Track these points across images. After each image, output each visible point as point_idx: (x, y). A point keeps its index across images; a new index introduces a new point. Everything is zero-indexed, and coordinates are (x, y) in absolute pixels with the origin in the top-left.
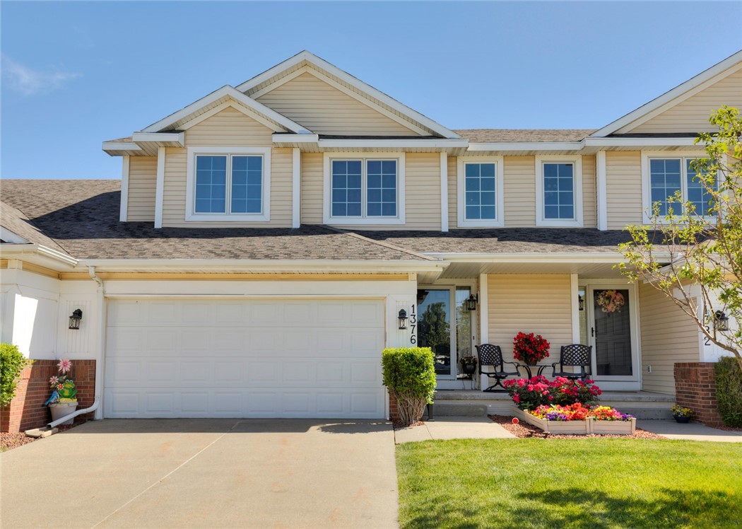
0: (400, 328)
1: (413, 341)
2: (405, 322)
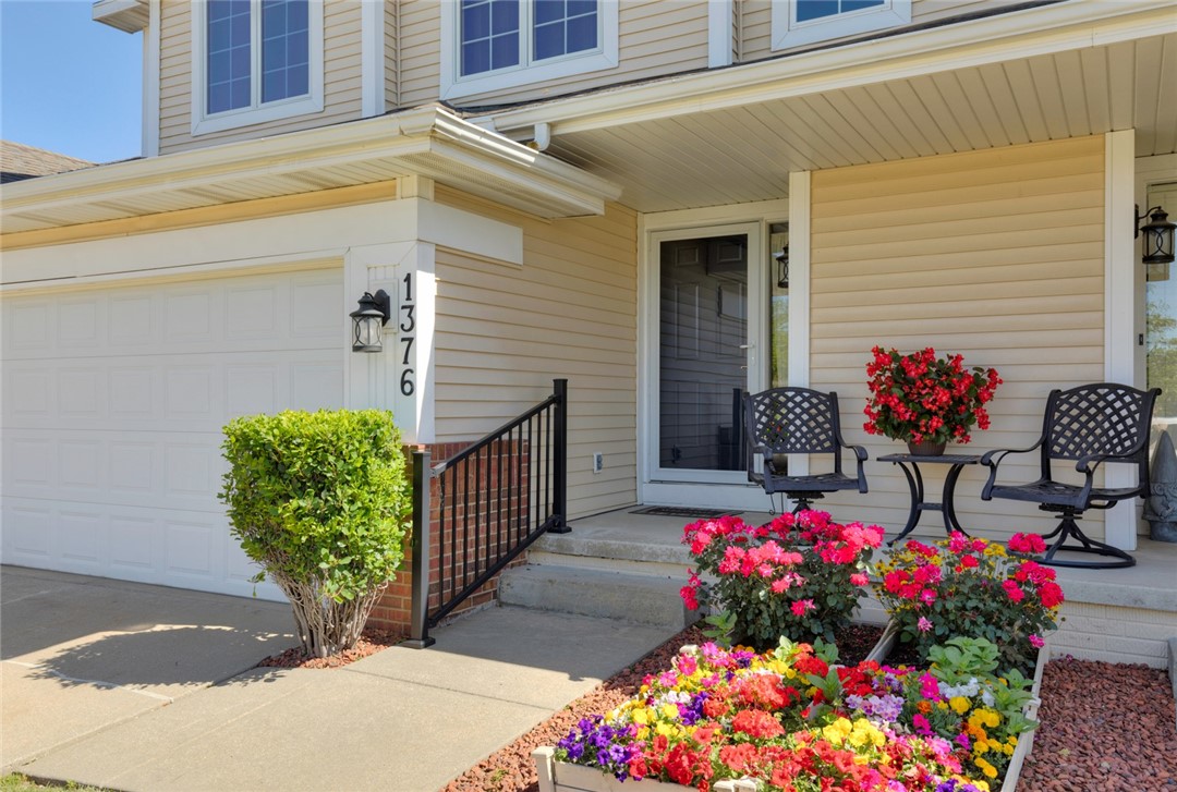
0: (357, 349)
1: (406, 385)
2: (372, 330)
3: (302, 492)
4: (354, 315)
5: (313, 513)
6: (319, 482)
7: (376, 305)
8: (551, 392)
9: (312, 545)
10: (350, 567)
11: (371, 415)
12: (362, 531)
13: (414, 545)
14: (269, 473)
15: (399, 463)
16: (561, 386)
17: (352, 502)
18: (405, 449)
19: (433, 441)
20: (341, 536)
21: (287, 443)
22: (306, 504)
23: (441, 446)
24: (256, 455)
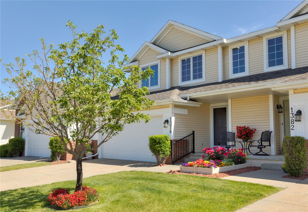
1: (171, 132)
2: (166, 125)
3: (158, 144)
4: (164, 123)
5: (159, 147)
6: (159, 143)
7: (167, 121)
8: (192, 133)
9: (159, 151)
10: (163, 153)
11: (166, 135)
12: (165, 149)
13: (171, 152)
14: (154, 142)
15: (169, 142)
16: (194, 132)
17: (163, 146)
18: (170, 140)
19: (174, 139)
20: (162, 150)
21: (156, 139)
22: (158, 146)
23: (175, 140)
24: (152, 140)
